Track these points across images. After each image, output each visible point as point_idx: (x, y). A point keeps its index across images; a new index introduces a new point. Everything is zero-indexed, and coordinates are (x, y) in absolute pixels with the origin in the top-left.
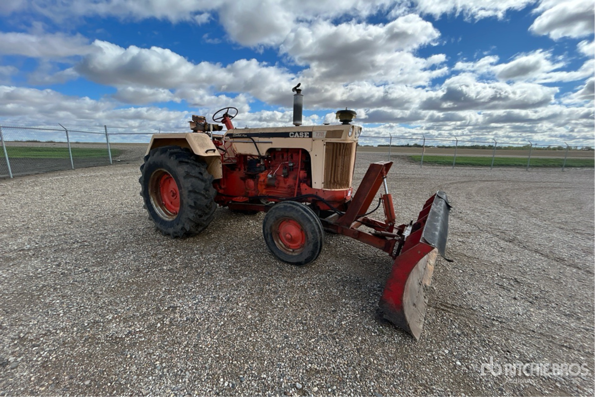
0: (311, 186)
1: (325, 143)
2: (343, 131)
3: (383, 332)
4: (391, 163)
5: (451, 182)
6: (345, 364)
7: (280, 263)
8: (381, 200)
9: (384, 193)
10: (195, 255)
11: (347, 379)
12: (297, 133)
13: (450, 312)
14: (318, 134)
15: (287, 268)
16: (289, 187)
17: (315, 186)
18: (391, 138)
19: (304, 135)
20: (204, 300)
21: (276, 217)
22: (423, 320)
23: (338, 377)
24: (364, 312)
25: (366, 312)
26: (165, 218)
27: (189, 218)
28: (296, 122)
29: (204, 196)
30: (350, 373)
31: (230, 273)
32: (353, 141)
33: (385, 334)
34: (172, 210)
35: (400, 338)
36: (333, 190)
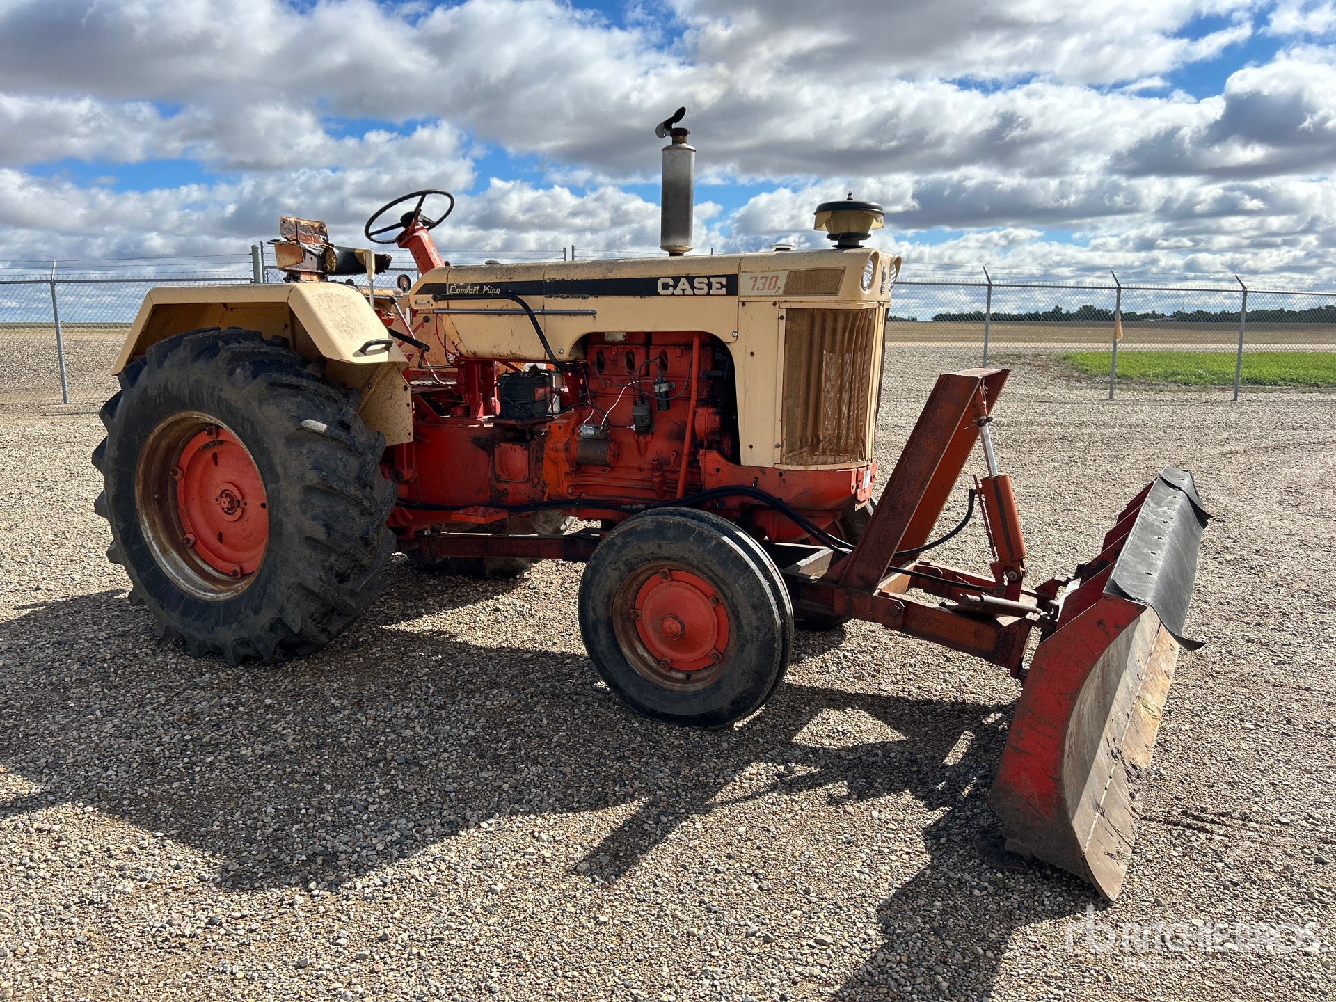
0: (734, 457)
1: (783, 313)
2: (843, 270)
3: (1006, 887)
4: (1003, 375)
5: (1228, 448)
6: (901, 961)
7: (641, 723)
8: (976, 498)
9: (982, 474)
10: (337, 710)
11: (911, 993)
12: (684, 280)
13: (1212, 833)
14: (759, 284)
15: (672, 736)
16: (660, 465)
17: (747, 458)
18: (990, 286)
19: (710, 285)
20: (418, 832)
21: (626, 563)
22: (1129, 854)
23: (886, 990)
24: (943, 840)
25: (948, 841)
26: (201, 594)
27: (301, 586)
28: (671, 242)
29: (358, 503)
30: (919, 980)
31: (481, 756)
32: (876, 305)
33: (1012, 892)
34: (221, 563)
35: (1060, 899)
36: (813, 468)
